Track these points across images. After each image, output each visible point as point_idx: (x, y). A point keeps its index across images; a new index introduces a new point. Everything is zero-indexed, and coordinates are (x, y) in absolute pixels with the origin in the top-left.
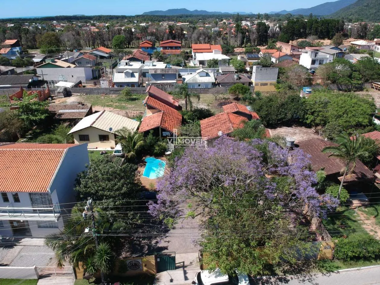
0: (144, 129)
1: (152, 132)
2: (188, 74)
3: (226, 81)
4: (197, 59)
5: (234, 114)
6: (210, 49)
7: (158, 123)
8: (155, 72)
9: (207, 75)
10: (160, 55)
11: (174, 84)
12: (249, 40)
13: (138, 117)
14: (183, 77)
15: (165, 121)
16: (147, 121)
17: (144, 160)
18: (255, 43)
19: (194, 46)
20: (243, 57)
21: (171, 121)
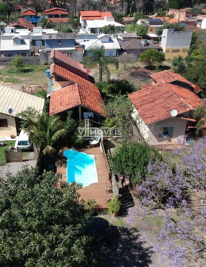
0: (57, 109)
1: (70, 113)
2: (85, 41)
3: (133, 48)
4: (87, 27)
5: (173, 85)
6: (101, 16)
7: (76, 100)
8: (50, 37)
9: (111, 41)
10: (47, 23)
11: (73, 51)
12: (134, 10)
13: (40, 93)
14: (80, 44)
15: (85, 97)
16: (58, 98)
17: (62, 154)
18: (141, 12)
19: (83, 13)
20: (144, 22)
21: (90, 97)
